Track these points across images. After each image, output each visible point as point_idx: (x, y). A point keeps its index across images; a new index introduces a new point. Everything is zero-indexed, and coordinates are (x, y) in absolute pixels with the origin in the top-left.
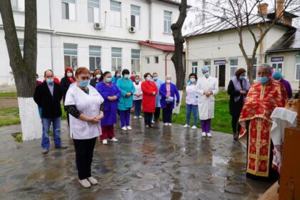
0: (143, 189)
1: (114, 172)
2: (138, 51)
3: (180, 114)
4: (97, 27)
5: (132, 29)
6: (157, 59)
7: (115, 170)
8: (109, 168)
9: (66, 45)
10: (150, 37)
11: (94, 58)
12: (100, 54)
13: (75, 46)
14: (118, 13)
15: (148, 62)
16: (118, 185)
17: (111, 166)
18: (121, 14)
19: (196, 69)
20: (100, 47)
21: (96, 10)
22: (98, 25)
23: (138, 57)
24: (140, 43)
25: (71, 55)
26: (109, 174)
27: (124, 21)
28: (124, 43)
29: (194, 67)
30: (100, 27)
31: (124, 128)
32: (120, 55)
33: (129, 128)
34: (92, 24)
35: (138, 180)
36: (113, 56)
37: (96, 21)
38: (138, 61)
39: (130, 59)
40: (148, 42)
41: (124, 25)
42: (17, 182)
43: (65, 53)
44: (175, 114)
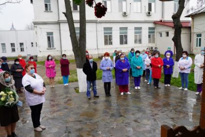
0: (139, 130)
1: (125, 117)
2: (153, 29)
3: (179, 79)
4: (125, 14)
5: (149, 13)
6: (168, 34)
7: (125, 116)
8: (122, 114)
9: (105, 29)
10: (163, 18)
11: (122, 36)
12: (126, 33)
13: (111, 29)
14: (139, 3)
15: (161, 36)
16: (126, 126)
17: (124, 113)
18: (141, 4)
19: (200, 39)
20: (127, 28)
21: (124, 3)
22: (125, 13)
23: (154, 32)
24: (155, 23)
25: (108, 35)
26: (122, 118)
27: (143, 8)
28: (143, 24)
29: (199, 38)
30: (127, 14)
31: (136, 88)
32: (141, 32)
33: (139, 88)
34: (121, 13)
35: (137, 124)
36: (135, 33)
37: (124, 10)
38: (154, 36)
39: (148, 34)
40: (161, 21)
41: (143, 11)
42: (75, 116)
43: (104, 34)
44: (174, 78)
